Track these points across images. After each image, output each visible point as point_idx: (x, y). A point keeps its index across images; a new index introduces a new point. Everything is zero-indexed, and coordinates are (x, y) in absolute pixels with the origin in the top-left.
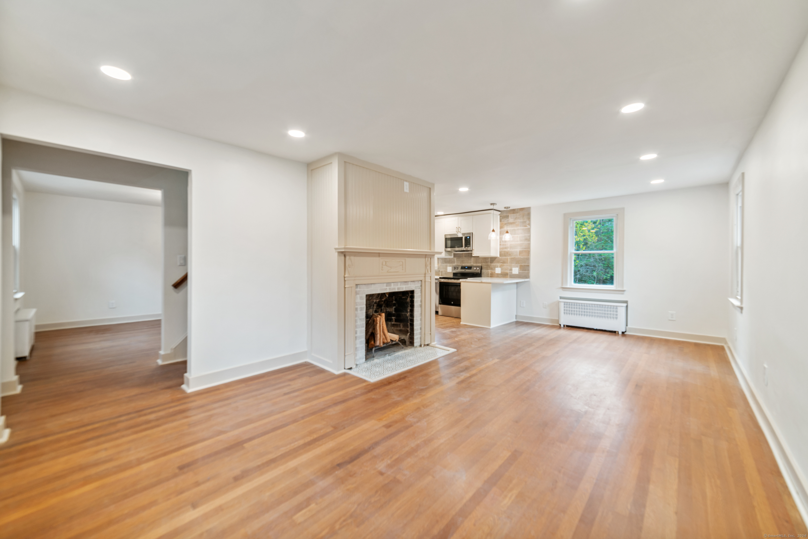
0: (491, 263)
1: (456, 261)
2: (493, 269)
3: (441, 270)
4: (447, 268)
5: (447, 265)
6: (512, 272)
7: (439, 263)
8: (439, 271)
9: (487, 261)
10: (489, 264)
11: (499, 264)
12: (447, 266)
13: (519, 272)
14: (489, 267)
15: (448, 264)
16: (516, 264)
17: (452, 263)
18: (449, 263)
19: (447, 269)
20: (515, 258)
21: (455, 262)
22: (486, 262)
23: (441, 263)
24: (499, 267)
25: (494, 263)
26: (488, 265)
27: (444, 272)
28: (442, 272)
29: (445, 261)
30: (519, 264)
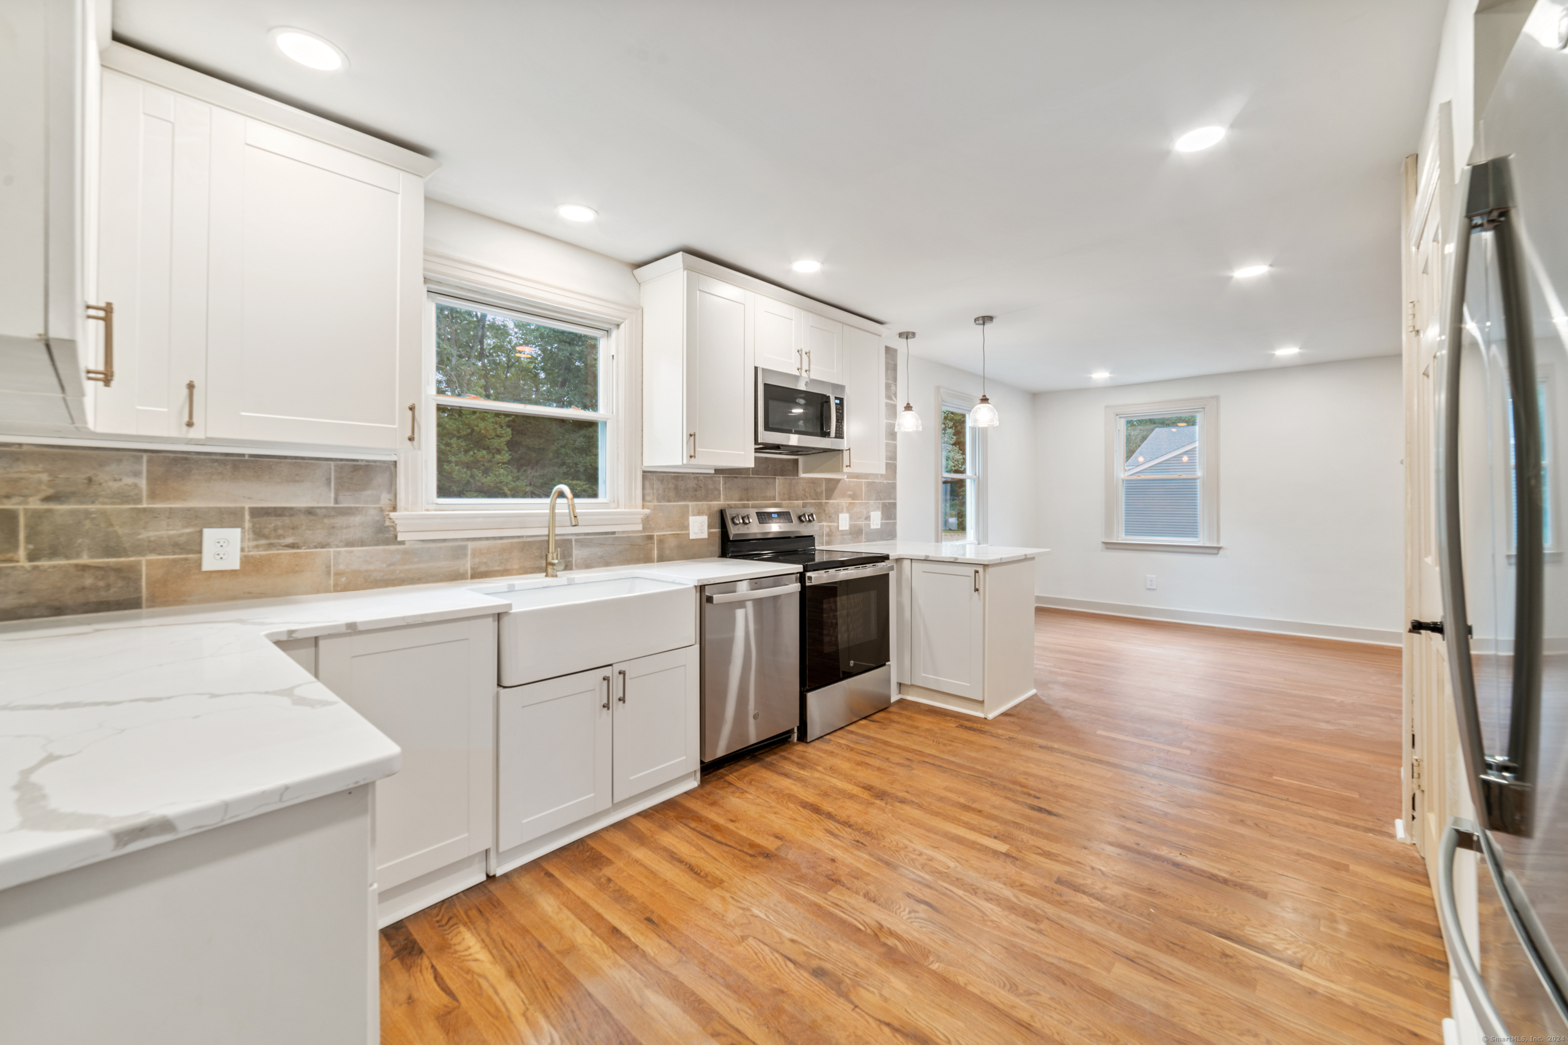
0: (828, 498)
1: (725, 489)
2: (833, 518)
3: (656, 534)
4: (688, 520)
5: (687, 506)
6: (869, 525)
7: (648, 498)
8: (650, 538)
9: (819, 490)
10: (824, 501)
11: (844, 502)
12: (684, 515)
13: (882, 524)
14: (824, 510)
15: (691, 504)
16: (876, 500)
17: (705, 498)
18: (696, 499)
19: (686, 527)
20: (874, 482)
21: (719, 494)
22: (817, 496)
23: (659, 501)
24: (845, 510)
25: (836, 499)
26: (821, 503)
27: (672, 543)
28: (661, 541)
29: (676, 488)
30: (881, 500)
